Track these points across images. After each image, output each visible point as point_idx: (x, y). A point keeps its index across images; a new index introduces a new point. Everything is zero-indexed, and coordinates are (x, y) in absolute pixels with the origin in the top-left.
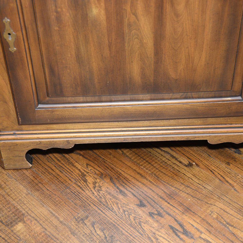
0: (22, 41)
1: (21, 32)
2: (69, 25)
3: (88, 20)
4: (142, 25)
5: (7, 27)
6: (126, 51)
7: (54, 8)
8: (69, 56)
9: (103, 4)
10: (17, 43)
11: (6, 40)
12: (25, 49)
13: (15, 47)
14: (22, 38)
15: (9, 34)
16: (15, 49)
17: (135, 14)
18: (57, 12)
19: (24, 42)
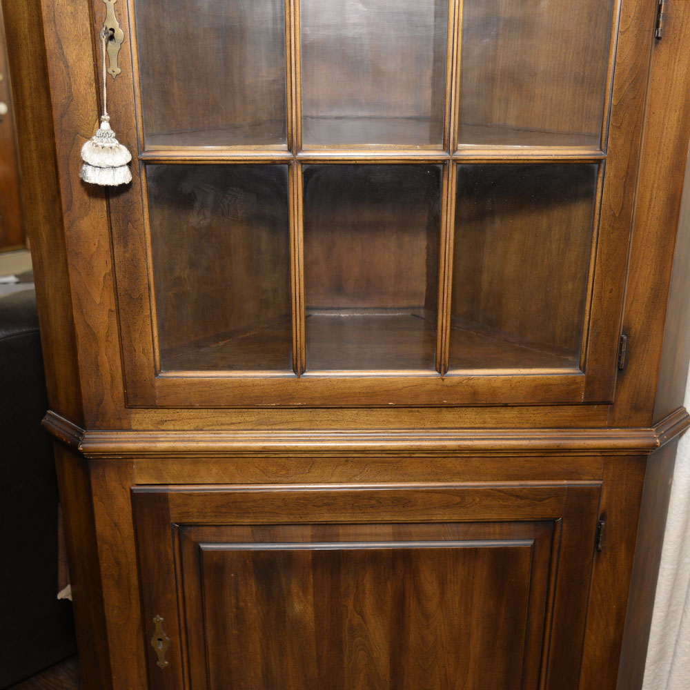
0: (180, 650)
1: (178, 636)
2: (255, 628)
3: (287, 620)
4: (371, 630)
5: (159, 629)
6: (345, 669)
7: (233, 601)
8: (252, 675)
9: (310, 597)
10: (170, 654)
11: (153, 648)
12: (182, 662)
13: (166, 660)
14: (179, 647)
15: (160, 640)
16: (166, 663)
17: (361, 614)
18: (238, 608)
19: (182, 653)
